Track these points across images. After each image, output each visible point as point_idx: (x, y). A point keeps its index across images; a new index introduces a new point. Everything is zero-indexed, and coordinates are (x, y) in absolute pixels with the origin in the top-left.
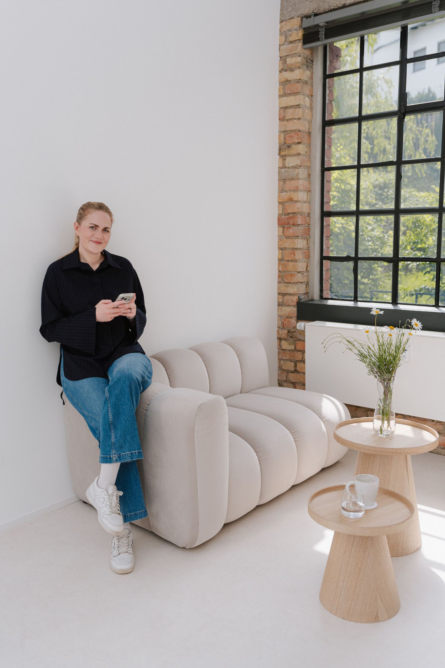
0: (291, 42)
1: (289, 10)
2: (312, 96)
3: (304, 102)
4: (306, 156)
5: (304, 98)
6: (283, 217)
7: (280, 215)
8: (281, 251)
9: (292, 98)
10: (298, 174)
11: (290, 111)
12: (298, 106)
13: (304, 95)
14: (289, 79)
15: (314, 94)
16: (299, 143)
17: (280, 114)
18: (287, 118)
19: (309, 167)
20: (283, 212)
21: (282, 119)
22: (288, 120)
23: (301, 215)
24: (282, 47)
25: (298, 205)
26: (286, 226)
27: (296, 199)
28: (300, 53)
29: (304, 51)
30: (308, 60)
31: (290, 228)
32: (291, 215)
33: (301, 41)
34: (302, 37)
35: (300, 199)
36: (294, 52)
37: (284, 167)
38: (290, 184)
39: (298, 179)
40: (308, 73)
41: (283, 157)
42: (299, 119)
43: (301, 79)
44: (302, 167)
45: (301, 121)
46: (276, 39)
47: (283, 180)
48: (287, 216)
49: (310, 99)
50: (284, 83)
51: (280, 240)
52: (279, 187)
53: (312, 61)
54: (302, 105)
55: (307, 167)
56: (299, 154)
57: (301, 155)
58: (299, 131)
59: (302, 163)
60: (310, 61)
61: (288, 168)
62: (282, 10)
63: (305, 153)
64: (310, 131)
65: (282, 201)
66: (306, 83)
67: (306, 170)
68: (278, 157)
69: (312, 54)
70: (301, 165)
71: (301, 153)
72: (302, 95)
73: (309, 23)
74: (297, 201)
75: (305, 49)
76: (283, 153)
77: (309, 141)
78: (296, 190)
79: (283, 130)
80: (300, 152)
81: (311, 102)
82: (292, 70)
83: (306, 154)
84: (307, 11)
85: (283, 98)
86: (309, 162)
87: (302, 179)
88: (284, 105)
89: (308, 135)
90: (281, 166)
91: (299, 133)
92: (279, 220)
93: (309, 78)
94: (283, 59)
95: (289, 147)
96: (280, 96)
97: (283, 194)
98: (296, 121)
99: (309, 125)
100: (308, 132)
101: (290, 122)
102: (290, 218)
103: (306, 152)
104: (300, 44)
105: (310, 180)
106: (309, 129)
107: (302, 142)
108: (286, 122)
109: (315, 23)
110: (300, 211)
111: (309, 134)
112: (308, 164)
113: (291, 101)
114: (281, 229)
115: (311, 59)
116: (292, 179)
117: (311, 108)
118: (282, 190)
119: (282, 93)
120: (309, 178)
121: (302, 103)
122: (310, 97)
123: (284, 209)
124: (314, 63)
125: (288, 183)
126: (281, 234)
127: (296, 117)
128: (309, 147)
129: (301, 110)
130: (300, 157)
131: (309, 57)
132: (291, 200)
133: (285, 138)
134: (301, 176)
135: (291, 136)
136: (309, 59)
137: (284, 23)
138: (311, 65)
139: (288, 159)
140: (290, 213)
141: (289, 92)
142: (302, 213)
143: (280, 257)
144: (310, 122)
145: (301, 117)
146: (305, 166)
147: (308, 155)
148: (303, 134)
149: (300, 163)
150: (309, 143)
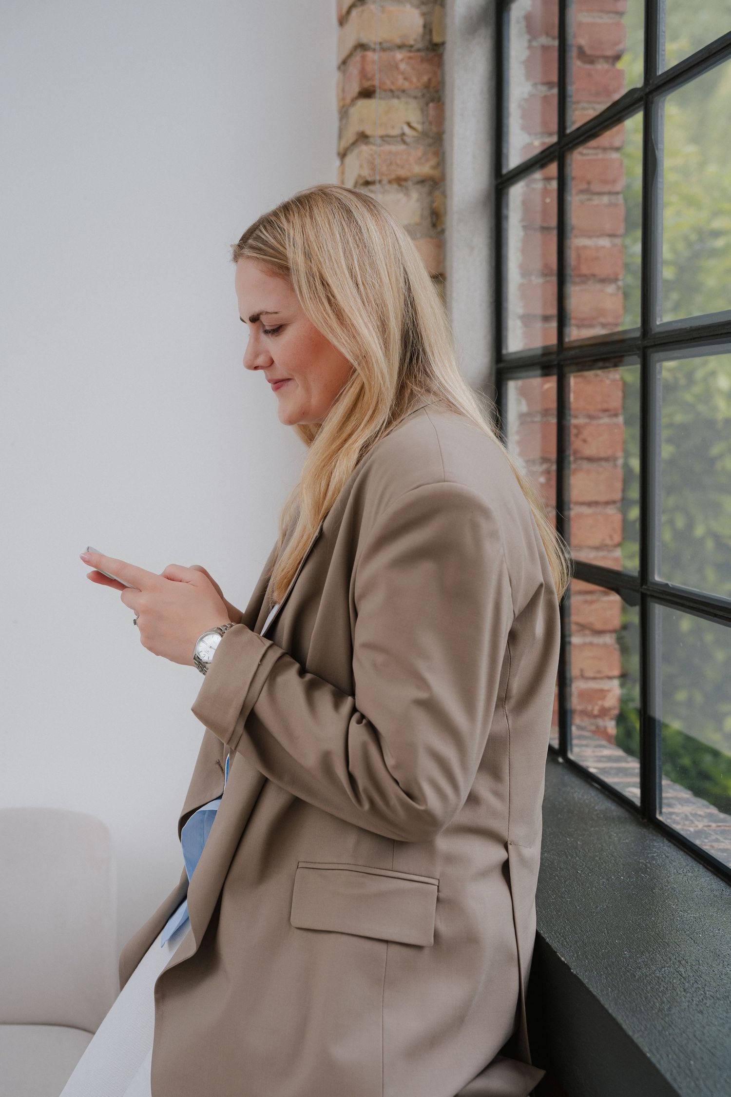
4: (408, 140)
16: (368, 94)
19: (434, 184)
42: (362, 0)
45: (373, 7)
55: (422, 182)
56: (363, 138)
57: (371, 140)
58: (363, 48)
59: (373, 169)
63: (396, 132)
64: (436, 39)
67: (415, 195)
70: (369, 179)
71: (368, 132)
77: (430, 80)
80: (371, 129)
83: (410, 133)
86: (433, 162)
89: (423, 54)
91: (359, 57)
99: (423, 14)
100: (420, 45)
103: (409, 124)
105: (443, 231)
106: (428, 28)
107: (378, 91)
111: (431, 51)
112: (425, 169)
120: (434, 225)
130: (366, 149)
144: (436, 3)
146: (400, 181)
147: (425, 134)
148: (385, 56)
149: (366, 173)
150: (427, 86)
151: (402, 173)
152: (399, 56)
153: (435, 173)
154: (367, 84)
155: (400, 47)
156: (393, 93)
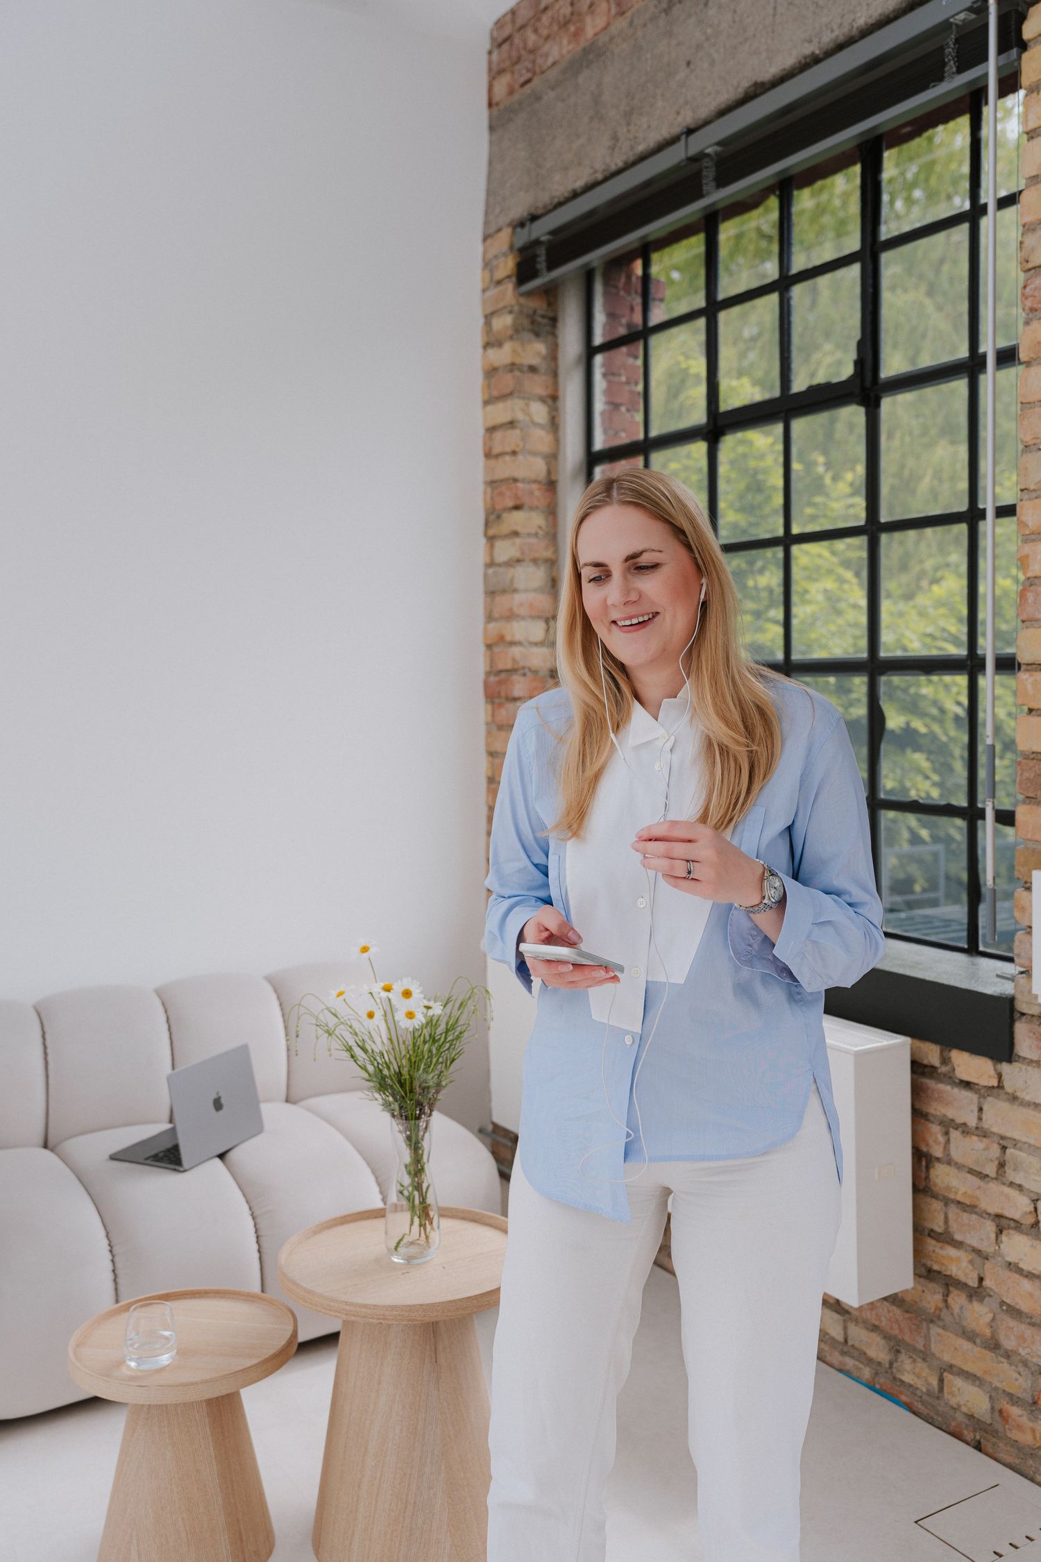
0: (499, 282)
1: (497, 211)
2: (554, 398)
3: (528, 414)
4: (539, 536)
5: (527, 405)
6: (492, 679)
7: (488, 674)
8: (490, 758)
9: (500, 406)
10: (512, 580)
11: (498, 435)
12: (512, 424)
13: (524, 398)
14: (497, 364)
15: (560, 393)
16: (517, 508)
17: (485, 444)
18: (496, 451)
19: (553, 563)
20: (491, 667)
21: (488, 455)
22: (498, 456)
23: (524, 675)
24: (488, 294)
25: (516, 651)
26: (497, 701)
27: (508, 638)
28: (512, 306)
29: (522, 300)
30: (539, 319)
31: (501, 705)
32: (503, 675)
33: (514, 279)
34: (515, 270)
35: (518, 637)
36: (501, 305)
37: (491, 564)
38: (503, 602)
39: (515, 591)
40: (540, 347)
41: (491, 539)
42: (514, 453)
43: (518, 361)
44: (522, 563)
45: (520, 457)
46: (475, 277)
47: (491, 594)
48: (497, 679)
49: (549, 407)
50: (491, 372)
51: (489, 733)
52: (485, 609)
53: (554, 321)
54: (519, 422)
55: (546, 561)
56: (515, 534)
58: (515, 480)
59: (523, 553)
60: (545, 321)
61: (499, 565)
62: (487, 213)
63: (533, 531)
64: (553, 478)
65: (489, 642)
66: (533, 369)
67: (543, 569)
68: (483, 541)
69: (550, 304)
72: (519, 397)
73: (523, 237)
74: (512, 643)
75: (522, 295)
76: (491, 532)
77: (550, 502)
78: (511, 616)
79: (489, 479)
80: (519, 529)
81: (554, 413)
82: (500, 344)
83: (541, 533)
84: (518, 210)
85: (489, 408)
86: (551, 550)
87: (526, 591)
88: (490, 423)
89: (546, 487)
90: (488, 561)
91: (513, 485)
92: (486, 685)
93: (544, 358)
94: (488, 318)
95: (499, 517)
96: (486, 403)
97: (492, 625)
98: (508, 458)
99: (548, 464)
100: (545, 481)
101: (501, 460)
102: (500, 683)
103: (540, 527)
104: (509, 287)
106: (549, 472)
107: (525, 507)
108: (492, 462)
109: (534, 236)
110: (521, 664)
111: (551, 485)
112: (548, 554)
113: (501, 413)
114: (489, 707)
115: (551, 314)
116: (504, 591)
117: (554, 424)
118: (490, 618)
119: (486, 397)
120: (553, 587)
121: (520, 416)
122: (550, 401)
123: (492, 662)
124: (560, 324)
125: (498, 599)
126: (490, 719)
127: (508, 449)
128: (551, 518)
129: (517, 432)
130: (518, 541)
131: (540, 312)
132: (501, 639)
133: (492, 498)
134: (520, 584)
135: (501, 494)
136: (543, 317)
137: (489, 241)
138: (548, 328)
139: (499, 544)
140: (501, 671)
141: (495, 393)
142: (527, 670)
143: (490, 774)
144: (553, 458)
145: (517, 449)
146: (535, 561)
147: (547, 534)
148: (526, 486)
149: (518, 555)
150: (549, 505)
151: (537, 555)
152: (535, 486)
153: (553, 557)
154: (518, 503)
155: (535, 481)
156: (532, 508)
